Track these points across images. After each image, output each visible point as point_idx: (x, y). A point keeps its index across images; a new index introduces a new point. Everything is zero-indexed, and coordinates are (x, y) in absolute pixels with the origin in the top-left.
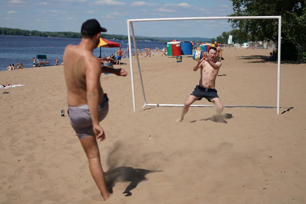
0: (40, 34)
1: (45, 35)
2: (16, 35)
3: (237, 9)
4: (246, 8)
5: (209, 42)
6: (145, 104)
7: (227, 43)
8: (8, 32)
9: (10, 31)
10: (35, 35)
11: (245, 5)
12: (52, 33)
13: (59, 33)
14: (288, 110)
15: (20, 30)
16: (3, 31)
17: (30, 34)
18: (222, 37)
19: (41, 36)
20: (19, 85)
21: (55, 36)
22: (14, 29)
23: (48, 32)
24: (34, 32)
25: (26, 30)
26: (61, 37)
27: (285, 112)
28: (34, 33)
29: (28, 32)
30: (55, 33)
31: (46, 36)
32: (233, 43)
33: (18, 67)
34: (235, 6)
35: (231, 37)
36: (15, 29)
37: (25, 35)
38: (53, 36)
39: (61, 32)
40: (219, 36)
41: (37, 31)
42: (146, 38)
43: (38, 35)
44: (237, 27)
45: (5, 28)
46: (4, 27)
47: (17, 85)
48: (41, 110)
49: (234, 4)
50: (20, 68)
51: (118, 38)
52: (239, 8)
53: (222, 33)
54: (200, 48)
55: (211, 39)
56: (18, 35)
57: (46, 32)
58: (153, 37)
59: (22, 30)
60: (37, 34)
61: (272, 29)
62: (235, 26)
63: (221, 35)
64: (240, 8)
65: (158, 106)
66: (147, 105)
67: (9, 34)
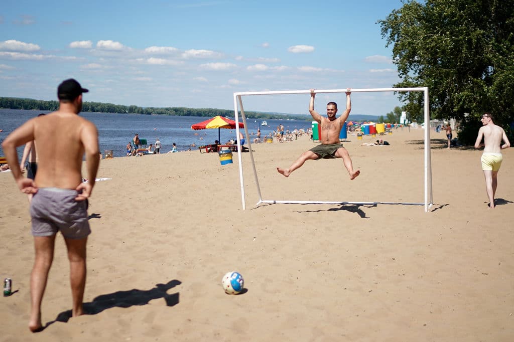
0: (140, 111)
1: (147, 112)
2: (107, 112)
3: (405, 76)
4: (417, 75)
5: (373, 121)
6: (261, 201)
7: (399, 122)
8: (96, 108)
9: (99, 107)
10: (134, 112)
11: (416, 71)
12: (157, 109)
13: (167, 109)
14: (441, 208)
15: (113, 105)
16: (90, 107)
17: (127, 111)
18: (395, 114)
19: (142, 113)
20: (105, 179)
21: (161, 113)
22: (104, 104)
23: (152, 108)
24: (132, 108)
25: (121, 105)
26: (170, 115)
27: (436, 209)
28: (132, 110)
29: (124, 108)
30: (162, 109)
31: (150, 114)
32: (409, 122)
33: (107, 156)
34: (401, 72)
35: (404, 114)
36: (107, 104)
37: (120, 112)
38: (159, 114)
39: (170, 108)
40: (390, 113)
41: (136, 107)
42: (288, 116)
43: (138, 112)
44: (406, 100)
45: (92, 102)
46: (90, 102)
47: (102, 179)
48: (127, 209)
49: (399, 70)
50: (109, 156)
51: (248, 116)
52: (406, 74)
53: (394, 109)
54: (361, 130)
55: (378, 117)
56: (110, 112)
57: (148, 108)
58: (298, 115)
59: (116, 106)
60: (136, 111)
61: (452, 104)
62: (403, 99)
63: (393, 111)
64: (408, 74)
65: (275, 203)
66: (263, 202)
67: (97, 111)
